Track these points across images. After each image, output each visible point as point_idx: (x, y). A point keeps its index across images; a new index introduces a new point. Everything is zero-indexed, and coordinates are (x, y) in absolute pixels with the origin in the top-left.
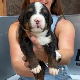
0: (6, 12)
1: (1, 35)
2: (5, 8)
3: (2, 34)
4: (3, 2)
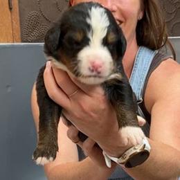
0: (18, 35)
1: (9, 90)
3: (10, 88)
4: (11, 9)
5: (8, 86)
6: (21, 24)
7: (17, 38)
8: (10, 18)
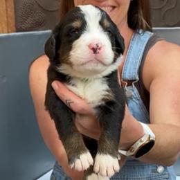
2: (11, 13)
5: (4, 77)
6: (15, 12)
7: (12, 25)
8: (4, 6)
